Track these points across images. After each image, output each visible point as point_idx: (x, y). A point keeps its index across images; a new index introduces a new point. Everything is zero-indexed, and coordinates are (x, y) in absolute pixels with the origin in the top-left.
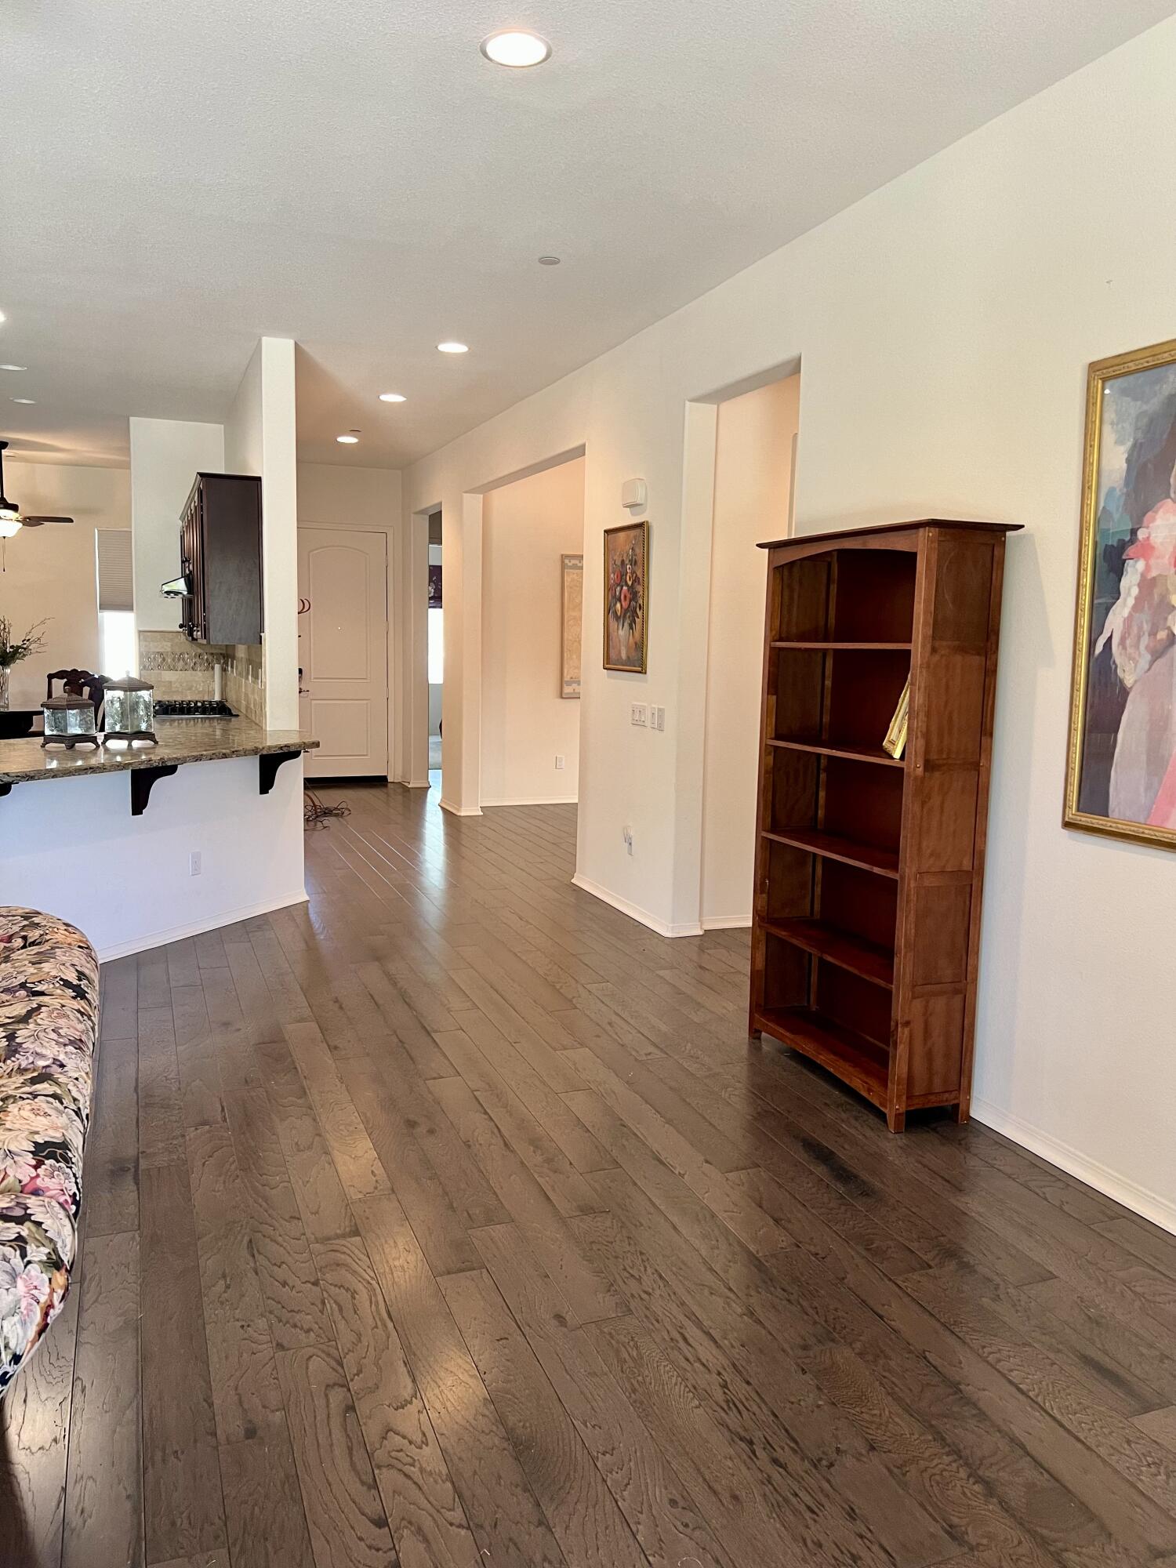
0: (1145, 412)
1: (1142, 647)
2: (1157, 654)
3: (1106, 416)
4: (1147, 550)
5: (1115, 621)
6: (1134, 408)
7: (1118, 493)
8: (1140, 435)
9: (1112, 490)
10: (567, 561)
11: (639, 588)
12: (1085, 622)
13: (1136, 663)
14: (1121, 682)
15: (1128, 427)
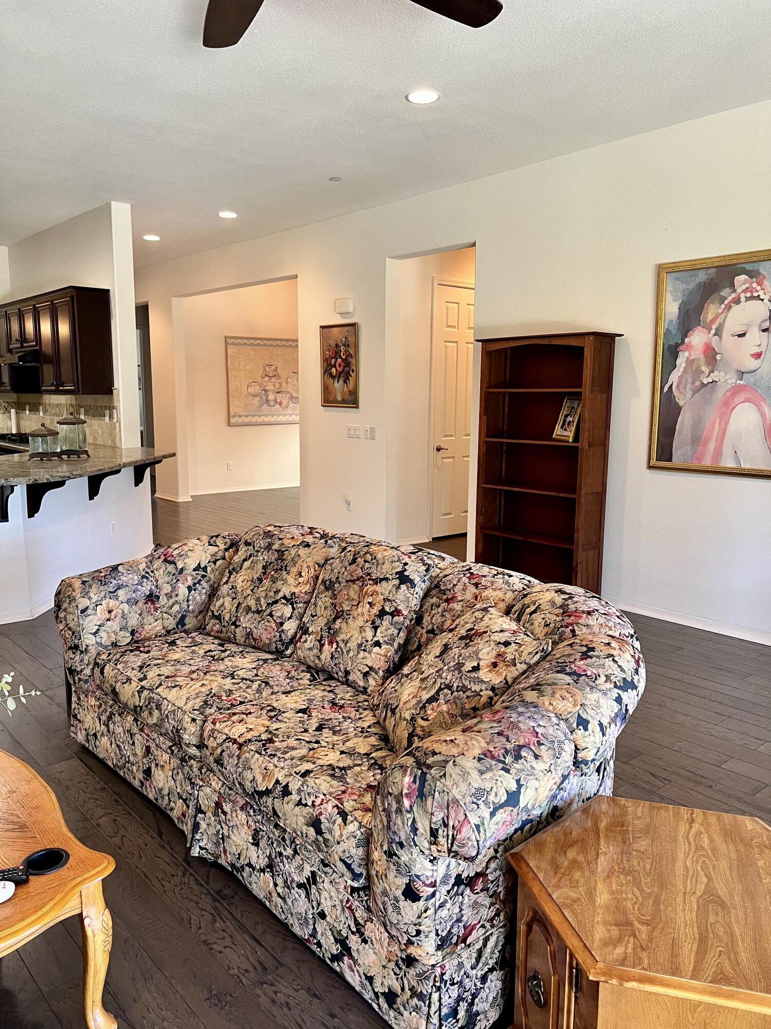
0: (688, 289)
1: (688, 389)
2: (695, 392)
3: (668, 288)
4: (690, 347)
5: (674, 378)
6: (683, 286)
7: (674, 323)
8: (685, 298)
9: (671, 321)
10: (229, 340)
11: (353, 361)
12: (659, 378)
13: (685, 396)
14: (677, 404)
15: (679, 295)
